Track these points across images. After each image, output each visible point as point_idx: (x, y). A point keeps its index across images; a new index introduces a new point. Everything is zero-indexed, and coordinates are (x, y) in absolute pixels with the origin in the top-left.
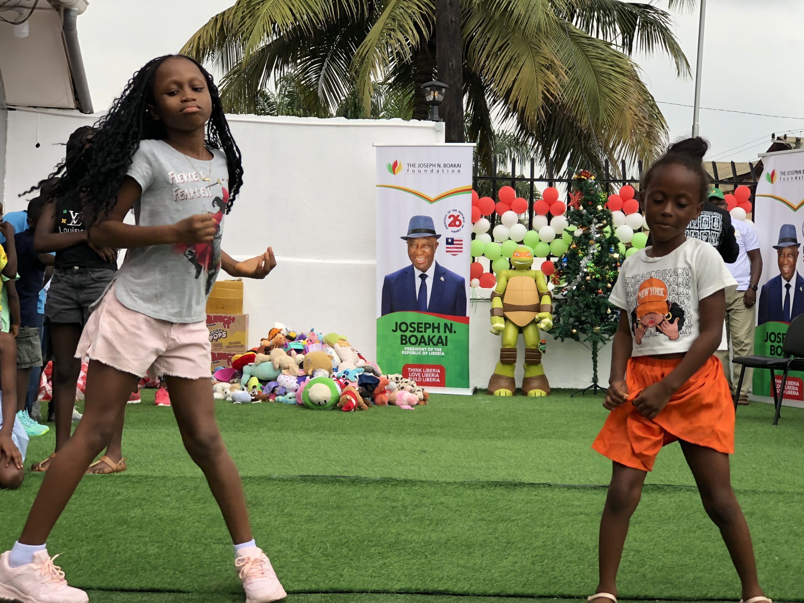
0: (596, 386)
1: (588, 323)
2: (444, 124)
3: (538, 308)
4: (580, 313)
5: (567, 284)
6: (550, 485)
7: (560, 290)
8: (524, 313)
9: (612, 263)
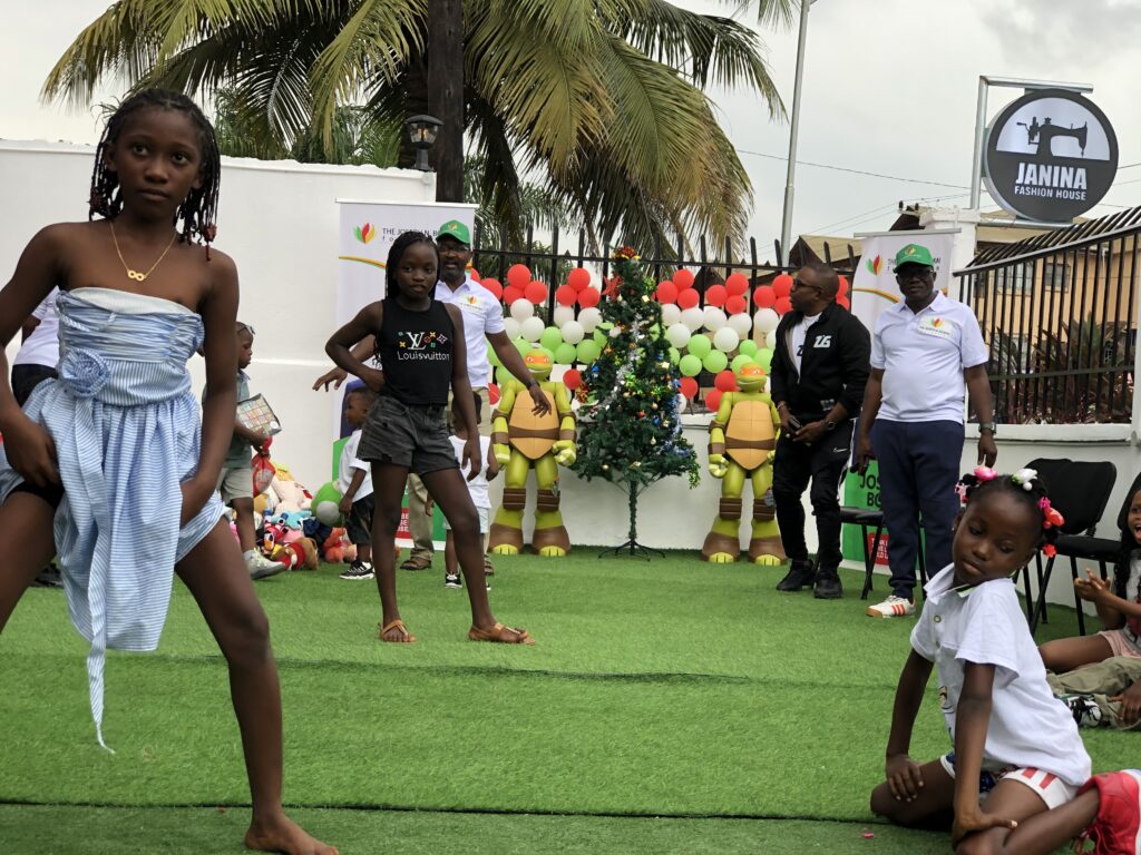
0: (633, 543)
1: (625, 456)
2: (434, 175)
3: (556, 434)
4: (613, 443)
5: (597, 401)
6: (546, 673)
7: (587, 409)
8: (537, 441)
9: (660, 375)
